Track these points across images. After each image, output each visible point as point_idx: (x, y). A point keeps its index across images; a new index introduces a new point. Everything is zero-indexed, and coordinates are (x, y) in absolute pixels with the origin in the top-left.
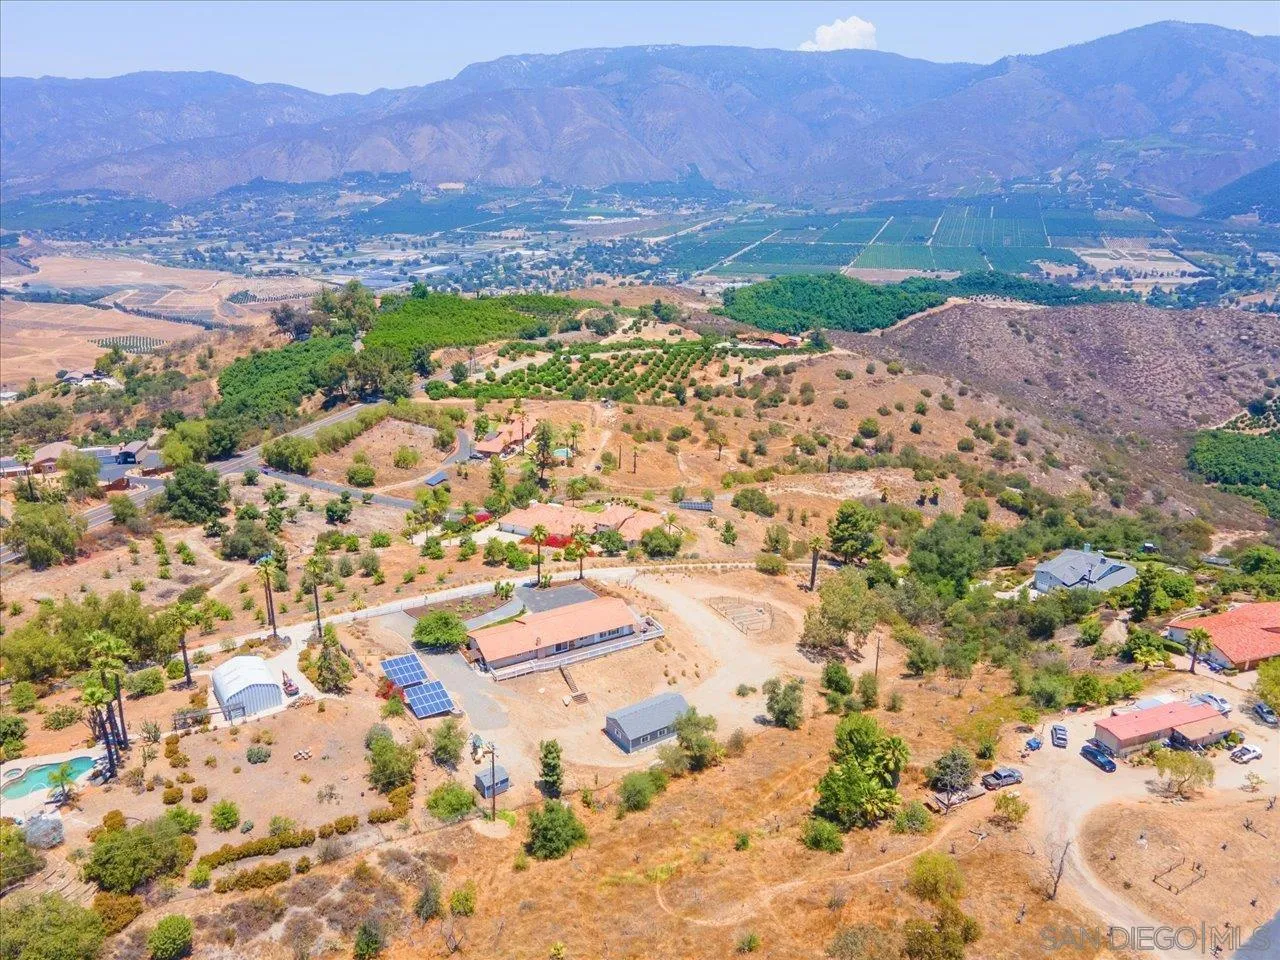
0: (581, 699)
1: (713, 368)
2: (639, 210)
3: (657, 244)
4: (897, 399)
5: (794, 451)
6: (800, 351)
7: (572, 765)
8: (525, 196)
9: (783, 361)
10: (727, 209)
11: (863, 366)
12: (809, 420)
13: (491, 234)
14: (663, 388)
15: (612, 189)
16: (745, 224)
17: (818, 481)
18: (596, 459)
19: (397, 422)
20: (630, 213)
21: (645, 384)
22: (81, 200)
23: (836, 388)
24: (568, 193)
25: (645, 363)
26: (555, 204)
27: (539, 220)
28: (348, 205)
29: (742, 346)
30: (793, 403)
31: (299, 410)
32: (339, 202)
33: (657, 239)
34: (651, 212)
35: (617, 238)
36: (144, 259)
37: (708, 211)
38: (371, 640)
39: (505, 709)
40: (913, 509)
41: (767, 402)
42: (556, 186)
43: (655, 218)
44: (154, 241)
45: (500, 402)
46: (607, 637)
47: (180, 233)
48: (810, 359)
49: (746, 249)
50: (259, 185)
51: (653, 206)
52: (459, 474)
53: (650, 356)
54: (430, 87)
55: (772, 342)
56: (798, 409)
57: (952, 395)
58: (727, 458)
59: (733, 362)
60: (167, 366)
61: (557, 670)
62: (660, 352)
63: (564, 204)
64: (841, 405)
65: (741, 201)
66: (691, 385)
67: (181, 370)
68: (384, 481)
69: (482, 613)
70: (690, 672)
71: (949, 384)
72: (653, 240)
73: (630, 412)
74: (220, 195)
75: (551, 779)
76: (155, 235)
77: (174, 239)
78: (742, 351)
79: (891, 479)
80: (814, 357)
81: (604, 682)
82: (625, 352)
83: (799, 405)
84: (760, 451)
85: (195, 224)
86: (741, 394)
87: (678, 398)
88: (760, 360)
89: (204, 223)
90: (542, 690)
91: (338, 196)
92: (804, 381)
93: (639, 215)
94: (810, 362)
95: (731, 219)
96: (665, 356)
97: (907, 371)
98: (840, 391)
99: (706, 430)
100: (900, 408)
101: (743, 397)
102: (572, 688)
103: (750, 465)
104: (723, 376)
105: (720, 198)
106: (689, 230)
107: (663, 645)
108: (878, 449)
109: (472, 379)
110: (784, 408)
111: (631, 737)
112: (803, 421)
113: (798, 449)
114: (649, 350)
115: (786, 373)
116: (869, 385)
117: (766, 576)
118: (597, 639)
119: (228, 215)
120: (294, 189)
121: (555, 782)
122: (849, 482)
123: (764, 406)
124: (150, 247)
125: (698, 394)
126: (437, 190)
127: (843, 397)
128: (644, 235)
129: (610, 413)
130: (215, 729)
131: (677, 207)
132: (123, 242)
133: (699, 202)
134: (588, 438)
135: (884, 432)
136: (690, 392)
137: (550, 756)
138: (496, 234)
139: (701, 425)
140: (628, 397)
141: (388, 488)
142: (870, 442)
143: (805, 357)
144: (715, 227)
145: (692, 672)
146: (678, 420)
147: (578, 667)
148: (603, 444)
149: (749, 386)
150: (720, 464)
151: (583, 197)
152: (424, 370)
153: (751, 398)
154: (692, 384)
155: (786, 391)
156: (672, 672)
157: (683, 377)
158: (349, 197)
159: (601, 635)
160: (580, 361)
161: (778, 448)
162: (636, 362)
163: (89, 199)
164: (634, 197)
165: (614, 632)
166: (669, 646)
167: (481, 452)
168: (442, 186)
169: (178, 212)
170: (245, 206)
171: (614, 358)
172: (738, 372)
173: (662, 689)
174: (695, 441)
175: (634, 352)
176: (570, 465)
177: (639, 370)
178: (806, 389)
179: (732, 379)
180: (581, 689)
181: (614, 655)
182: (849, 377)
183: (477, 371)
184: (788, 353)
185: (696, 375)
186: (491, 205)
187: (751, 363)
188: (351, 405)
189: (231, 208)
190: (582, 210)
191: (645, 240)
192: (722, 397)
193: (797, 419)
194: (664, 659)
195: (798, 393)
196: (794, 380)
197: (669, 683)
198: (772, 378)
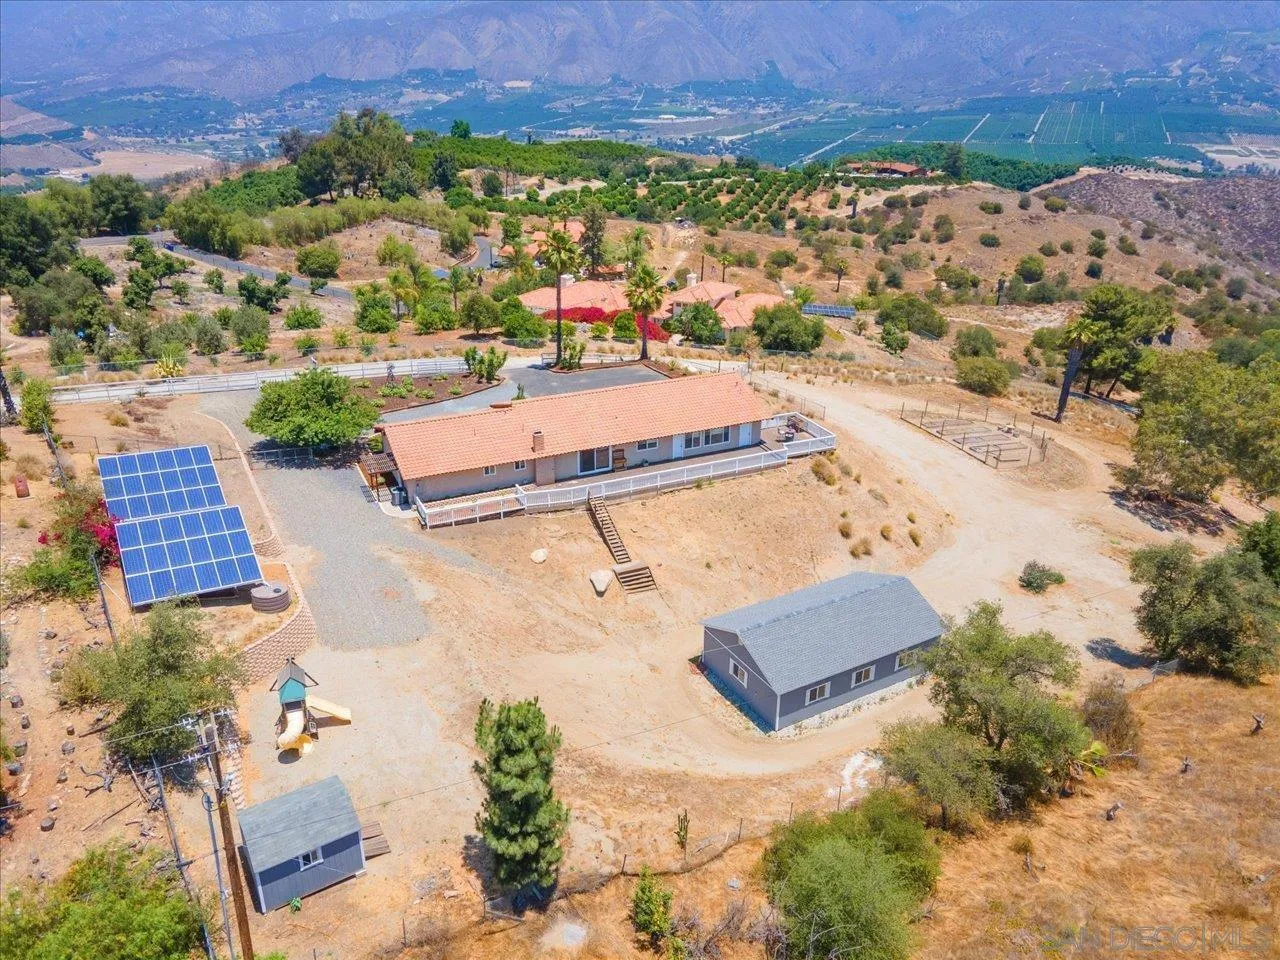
0: (637, 579)
1: (819, 200)
2: (714, 109)
3: (731, 142)
4: (1062, 239)
5: (939, 286)
6: (931, 181)
7: (603, 773)
8: (593, 95)
9: (910, 191)
10: (807, 109)
11: (1014, 201)
12: (948, 260)
13: (558, 132)
14: (755, 218)
15: (685, 87)
16: (827, 123)
17: (985, 314)
18: (668, 278)
19: (395, 223)
20: (704, 112)
21: (732, 213)
22: (147, 98)
23: (981, 224)
24: (639, 91)
25: (731, 192)
26: (625, 103)
27: (608, 118)
28: (412, 104)
29: (855, 175)
30: (925, 239)
32: (402, 100)
33: (731, 138)
34: (726, 111)
35: (689, 136)
36: (205, 154)
37: (787, 110)
39: (425, 592)
41: (892, 237)
42: (626, 84)
43: (731, 117)
44: (217, 138)
45: (540, 217)
46: (702, 447)
47: (241, 130)
48: (945, 190)
49: (827, 148)
50: (322, 83)
51: (731, 106)
53: (737, 184)
55: (895, 172)
56: (933, 247)
57: (1133, 238)
58: (847, 289)
59: (844, 192)
61: (581, 511)
62: (750, 180)
63: (634, 103)
64: (990, 242)
65: (822, 101)
66: (791, 217)
69: (431, 400)
70: (900, 532)
71: (1127, 226)
72: (727, 139)
73: (713, 234)
74: (283, 92)
75: (514, 850)
76: (218, 132)
77: (237, 136)
78: (856, 180)
80: (950, 188)
81: (693, 542)
83: (933, 242)
84: (893, 282)
85: (257, 122)
86: (857, 228)
87: (775, 227)
88: (880, 190)
89: (267, 121)
90: (539, 555)
91: (401, 94)
92: (937, 214)
93: (714, 114)
94: (945, 194)
95: (812, 118)
96: (757, 185)
97: (1069, 210)
98: (988, 227)
99: (817, 257)
100: (1068, 249)
101: (859, 231)
102: (617, 551)
104: (832, 207)
105: (802, 98)
106: (767, 129)
107: (834, 470)
109: (508, 197)
110: (914, 245)
111: (780, 688)
112: (941, 259)
113: (943, 284)
114: (736, 179)
115: (914, 205)
116: (1024, 221)
117: (976, 395)
118: (679, 449)
119: (291, 113)
120: (357, 86)
121: (530, 859)
124: (212, 143)
125: (801, 226)
126: (503, 88)
127: (992, 233)
128: (718, 133)
129: (688, 233)
131: (753, 106)
132: (186, 139)
133: (778, 102)
134: (657, 256)
135: (1051, 275)
136: (790, 223)
137: (508, 763)
138: (563, 132)
139: (810, 250)
140: (712, 221)
143: (939, 188)
144: (794, 125)
145: (905, 531)
146: (777, 245)
147: (634, 507)
148: (679, 263)
149: (867, 220)
150: (839, 296)
151: (653, 95)
152: (446, 183)
153: (871, 233)
154: (793, 215)
155: (915, 226)
156: (860, 532)
157: (780, 208)
158: (414, 96)
159: (689, 440)
160: (648, 187)
161: (916, 282)
162: (719, 191)
163: (154, 96)
164: (708, 96)
165: (717, 438)
166: (846, 472)
168: (508, 85)
169: (241, 110)
170: (308, 104)
171: (691, 186)
172: (852, 202)
173: (836, 566)
174: (803, 269)
175: (717, 180)
177: (724, 199)
178: (942, 223)
179: (845, 211)
180: (640, 555)
181: (717, 484)
182: (997, 210)
183: (515, 192)
184: (917, 182)
185: (799, 205)
186: (558, 104)
187: (868, 193)
189: (295, 107)
190: (653, 109)
191: (718, 138)
192: (833, 230)
193: (933, 257)
194: (838, 499)
195: (931, 229)
196: (926, 214)
197: (854, 554)
198: (897, 211)
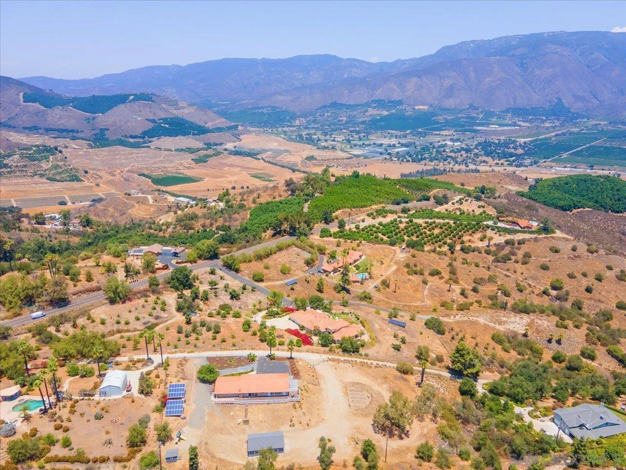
0: (246, 422)
2: (520, 123)
3: (525, 143)
4: (585, 269)
5: (497, 293)
6: (533, 232)
8: (459, 113)
9: (520, 237)
10: (575, 124)
11: (570, 246)
12: (522, 274)
13: (436, 132)
14: (445, 243)
15: (507, 111)
16: (585, 133)
17: (495, 315)
18: (378, 282)
19: (296, 248)
20: (515, 124)
21: (436, 240)
22: (265, 111)
23: (546, 257)
24: (481, 112)
25: (441, 228)
26: (473, 118)
27: (464, 126)
28: (371, 115)
29: (500, 224)
30: (517, 262)
31: (263, 234)
32: (367, 114)
33: (526, 140)
34: (527, 124)
35: (502, 138)
36: (281, 137)
37: (562, 125)
38: (183, 370)
40: (541, 345)
41: (501, 260)
42: (476, 108)
43: (529, 128)
44: (286, 129)
45: (351, 242)
46: (275, 395)
47: (297, 126)
48: (536, 238)
49: (579, 149)
50: (334, 105)
51: (530, 121)
52: (306, 281)
53: (444, 225)
54: (421, 58)
55: (518, 225)
56: (518, 266)
58: (454, 290)
59: (489, 233)
60: (241, 201)
61: (244, 406)
62: (452, 222)
63: (478, 118)
64: (545, 268)
65: (585, 120)
66: (461, 244)
67: (245, 203)
68: (269, 280)
69: (237, 366)
72: (523, 140)
73: (414, 256)
74: (317, 109)
76: (288, 126)
77: (295, 129)
79: (540, 322)
80: (541, 236)
81: (261, 416)
82: (432, 221)
83: (520, 264)
84: (475, 290)
85: (305, 122)
86: (488, 252)
87: (450, 250)
88: (507, 234)
89: (308, 122)
90: (232, 413)
91: (367, 111)
92: (527, 250)
93: (519, 126)
94: (536, 240)
95: (576, 130)
96: (453, 225)
97: (601, 252)
98: (548, 259)
99: (450, 273)
100: (585, 275)
101: (488, 254)
102: (246, 416)
103: (466, 297)
104: (481, 240)
105: (572, 118)
106: (547, 136)
107: (297, 405)
108: (558, 298)
109: (347, 227)
110: (510, 264)
111: (249, 450)
112: (518, 274)
114: (447, 221)
115: (519, 243)
116: (569, 258)
117: (399, 374)
118: (269, 395)
119: (319, 118)
120: (349, 107)
122: (513, 319)
123: (498, 261)
124: (285, 132)
125: (462, 250)
126: (414, 109)
127: (548, 263)
128: (518, 137)
129: (403, 255)
130: (93, 400)
131: (543, 122)
132: (275, 130)
133: (558, 119)
134: (383, 268)
135: (566, 288)
136: (458, 247)
138: (438, 133)
140: (419, 248)
141: (269, 283)
142: (554, 293)
143: (533, 236)
144: (564, 134)
146: (439, 264)
147: (254, 407)
148: (389, 273)
149: (494, 249)
150: (449, 294)
151: (489, 114)
152: (327, 221)
153: (493, 256)
155: (514, 254)
156: (295, 421)
157: (459, 239)
158: (372, 112)
159: (271, 393)
160: (407, 223)
161: (487, 289)
162: (436, 226)
163: (267, 110)
164: (519, 115)
165: (278, 393)
166: (300, 407)
167: (323, 270)
168: (417, 107)
169: (299, 116)
170: (326, 114)
171: (426, 223)
172: (490, 239)
174: (442, 278)
175: (437, 221)
176: (362, 284)
177: (436, 231)
178: (527, 255)
179: (486, 243)
180: (250, 417)
181: (273, 404)
182: (557, 251)
183: (353, 223)
184: (525, 232)
185: (466, 238)
186: (439, 117)
187: (500, 235)
188: (283, 236)
189: (320, 115)
190: (488, 122)
191: (518, 140)
192: (476, 253)
193: (515, 272)
194: (295, 413)
195: (522, 257)
196: (522, 249)
197: (291, 426)
198: (509, 246)
